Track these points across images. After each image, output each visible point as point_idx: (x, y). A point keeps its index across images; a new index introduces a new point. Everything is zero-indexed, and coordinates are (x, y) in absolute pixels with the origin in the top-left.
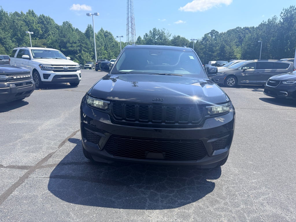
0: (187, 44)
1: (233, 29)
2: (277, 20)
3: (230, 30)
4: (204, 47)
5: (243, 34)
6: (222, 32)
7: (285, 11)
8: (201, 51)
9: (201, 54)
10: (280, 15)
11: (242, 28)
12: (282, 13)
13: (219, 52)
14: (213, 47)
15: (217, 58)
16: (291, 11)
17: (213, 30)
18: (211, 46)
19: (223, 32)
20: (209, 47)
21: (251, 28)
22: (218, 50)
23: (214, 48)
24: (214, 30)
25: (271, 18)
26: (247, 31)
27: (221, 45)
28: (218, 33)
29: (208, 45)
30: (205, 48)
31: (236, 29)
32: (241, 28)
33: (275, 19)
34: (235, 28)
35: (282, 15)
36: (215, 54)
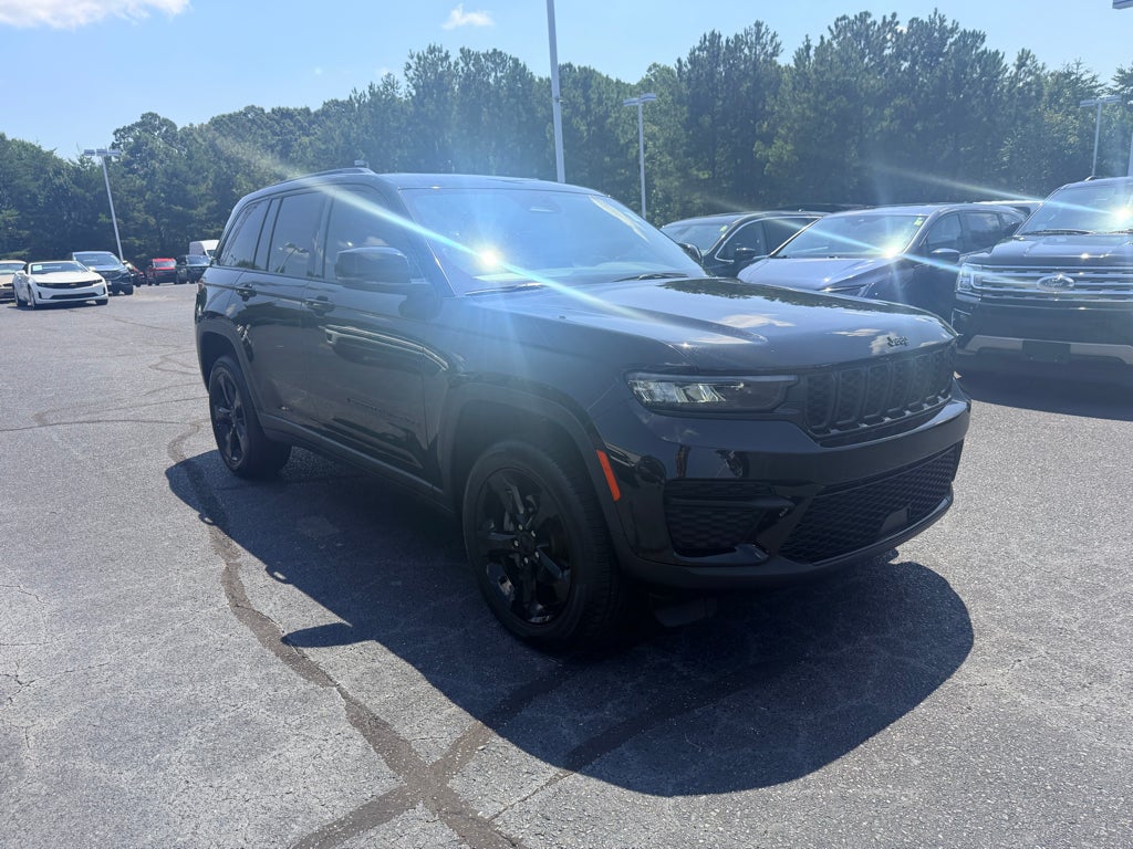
0: (60, 173)
1: (232, 112)
2: (400, 91)
3: (224, 116)
4: (145, 183)
5: (275, 134)
6: (191, 125)
7: (416, 59)
8: (135, 200)
9: (139, 211)
10: (406, 75)
11: (268, 110)
12: (409, 67)
13: (215, 203)
14: (186, 182)
15: (212, 228)
16: (434, 64)
17: (150, 114)
18: (176, 182)
19: (196, 125)
20: (168, 185)
21: (299, 114)
22: (208, 197)
23: (189, 187)
24: (154, 116)
25: (378, 83)
26: (288, 122)
27: (216, 177)
28: (173, 126)
29: (160, 178)
30: (150, 188)
31: (245, 114)
32: (263, 110)
33: (390, 84)
34: (242, 109)
35: (411, 73)
36: (201, 211)
